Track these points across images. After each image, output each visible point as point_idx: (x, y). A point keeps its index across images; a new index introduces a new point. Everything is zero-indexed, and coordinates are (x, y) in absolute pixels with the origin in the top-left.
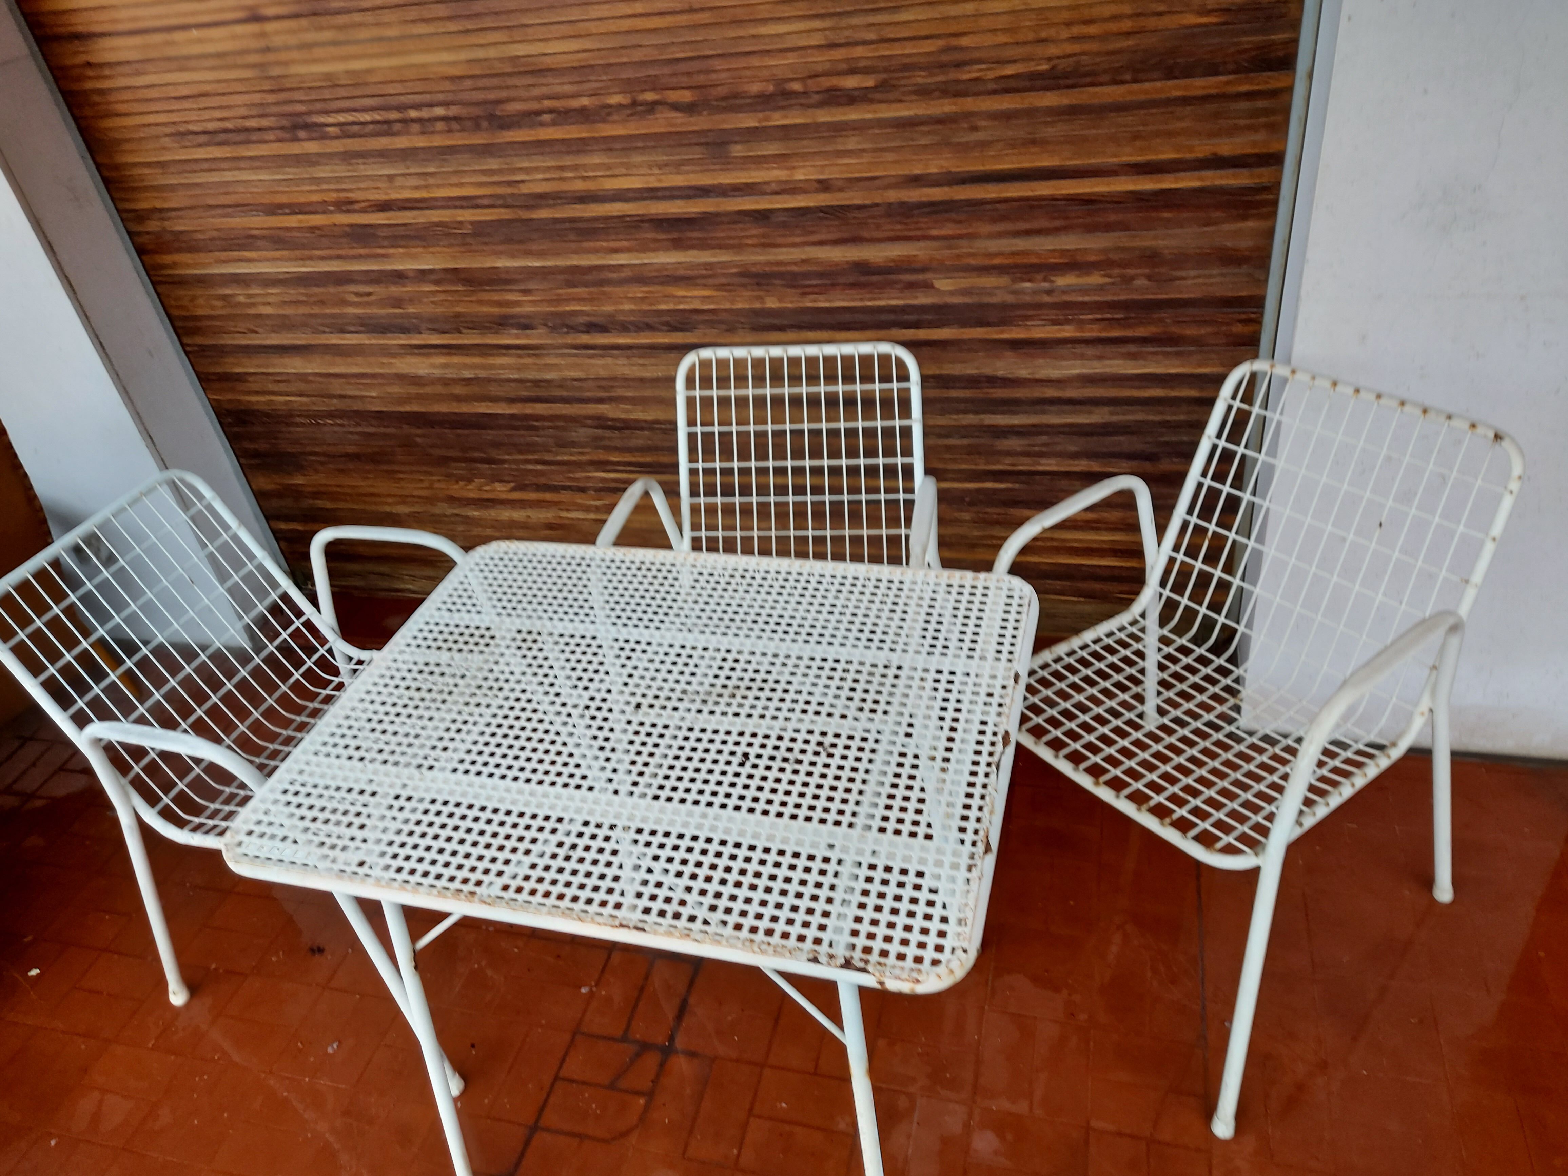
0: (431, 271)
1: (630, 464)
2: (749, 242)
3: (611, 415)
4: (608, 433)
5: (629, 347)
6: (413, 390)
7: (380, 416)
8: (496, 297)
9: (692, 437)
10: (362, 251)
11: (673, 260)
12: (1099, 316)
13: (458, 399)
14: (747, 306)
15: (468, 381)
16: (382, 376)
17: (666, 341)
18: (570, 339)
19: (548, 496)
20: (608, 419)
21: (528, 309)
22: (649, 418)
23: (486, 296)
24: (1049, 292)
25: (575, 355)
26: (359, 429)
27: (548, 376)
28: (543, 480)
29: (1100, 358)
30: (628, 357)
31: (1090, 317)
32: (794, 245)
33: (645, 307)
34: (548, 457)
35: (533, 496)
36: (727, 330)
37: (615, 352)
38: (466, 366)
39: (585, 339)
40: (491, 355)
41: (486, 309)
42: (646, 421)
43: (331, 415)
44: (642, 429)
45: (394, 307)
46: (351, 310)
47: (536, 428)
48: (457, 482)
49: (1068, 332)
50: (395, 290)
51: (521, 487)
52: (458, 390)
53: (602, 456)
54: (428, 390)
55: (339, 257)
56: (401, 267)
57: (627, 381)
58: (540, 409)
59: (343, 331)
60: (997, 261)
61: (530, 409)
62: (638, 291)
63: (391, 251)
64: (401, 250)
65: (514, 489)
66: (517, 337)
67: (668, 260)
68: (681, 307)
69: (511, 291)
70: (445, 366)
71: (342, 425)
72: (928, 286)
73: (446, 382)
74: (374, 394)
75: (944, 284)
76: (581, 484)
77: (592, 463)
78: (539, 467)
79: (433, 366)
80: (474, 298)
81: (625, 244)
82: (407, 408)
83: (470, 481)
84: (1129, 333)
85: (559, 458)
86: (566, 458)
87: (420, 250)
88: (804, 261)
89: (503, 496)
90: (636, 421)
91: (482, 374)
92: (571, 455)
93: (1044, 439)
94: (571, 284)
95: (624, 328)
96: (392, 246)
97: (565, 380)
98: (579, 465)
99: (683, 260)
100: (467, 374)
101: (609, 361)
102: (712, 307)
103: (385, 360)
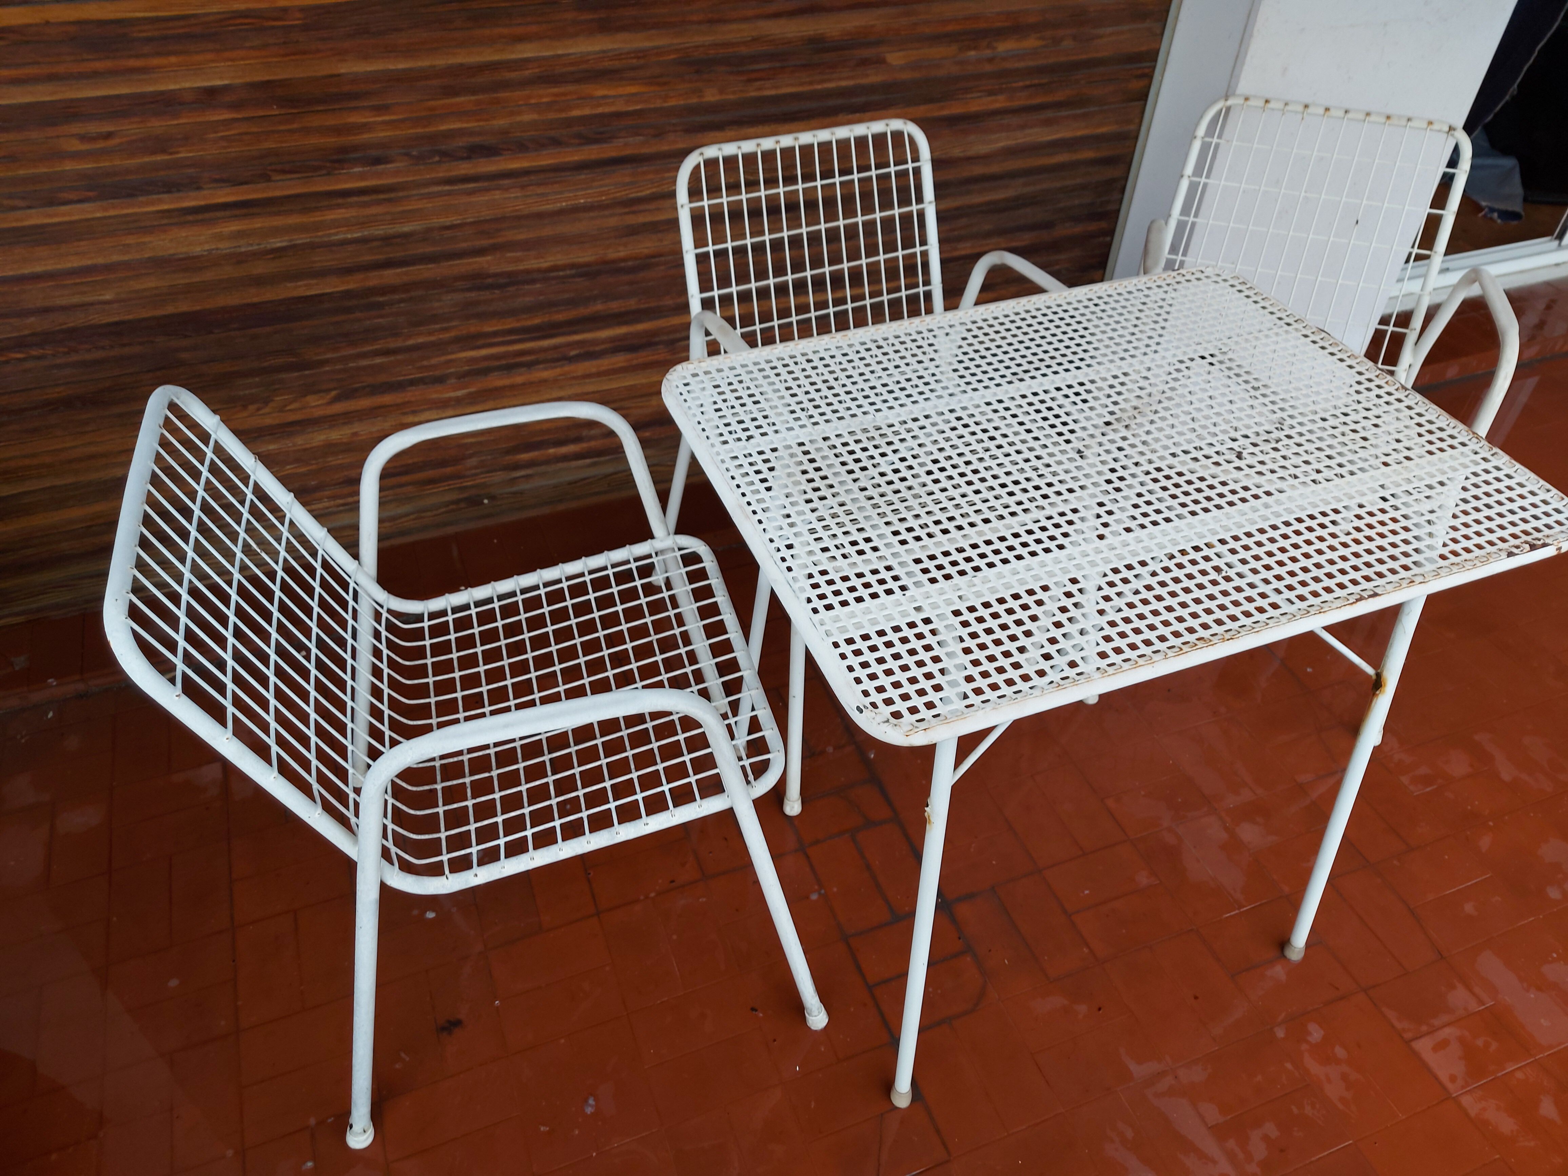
0: (225, 89)
1: (511, 332)
2: (695, 18)
3: (494, 269)
4: (485, 295)
5: (526, 172)
6: (181, 280)
7: (117, 330)
8: (331, 121)
9: (702, 260)
10: (99, 65)
11: (597, 48)
12: (1028, 83)
13: (259, 281)
14: (682, 102)
15: (278, 252)
16: (126, 265)
17: (576, 158)
18: (442, 173)
19: (387, 399)
20: (489, 276)
21: (382, 134)
22: (545, 264)
23: (316, 121)
24: (991, 60)
25: (449, 193)
26: (74, 358)
27: (406, 228)
28: (382, 378)
29: (1023, 127)
30: (523, 187)
31: (1021, 84)
32: (745, 19)
33: (552, 116)
34: (393, 344)
35: (365, 403)
36: (655, 136)
37: (506, 182)
38: (276, 231)
39: (464, 168)
40: (316, 209)
41: (314, 141)
42: (539, 270)
43: (21, 344)
44: (533, 281)
45: (154, 153)
46: (69, 166)
47: (380, 306)
48: (245, 407)
49: (999, 102)
50: (158, 125)
51: (348, 394)
52: (259, 268)
53: (473, 327)
54: (209, 276)
55: (52, 78)
56: (172, 87)
57: (519, 219)
58: (390, 276)
59: (52, 202)
60: (950, 28)
61: (374, 279)
62: (545, 94)
63: (156, 61)
64: (173, 59)
65: (337, 399)
66: (362, 177)
67: (590, 49)
68: (600, 110)
69: (356, 108)
70: (240, 235)
71: (39, 358)
72: (880, 61)
73: (239, 259)
74: (108, 297)
75: (895, 58)
76: (438, 373)
77: (457, 340)
78: (378, 360)
79: (220, 237)
80: (295, 126)
81: (534, 28)
82: (170, 310)
83: (266, 402)
84: (1049, 99)
85: (411, 342)
86: (420, 340)
87: (209, 56)
88: (755, 40)
89: (318, 413)
90: (528, 272)
91: (301, 239)
92: (430, 333)
93: (964, 221)
94: (450, 91)
95: (521, 147)
96: (159, 54)
97: (429, 230)
98: (439, 347)
99: (610, 46)
100: (278, 243)
101: (497, 195)
102: (639, 107)
103: (130, 240)
